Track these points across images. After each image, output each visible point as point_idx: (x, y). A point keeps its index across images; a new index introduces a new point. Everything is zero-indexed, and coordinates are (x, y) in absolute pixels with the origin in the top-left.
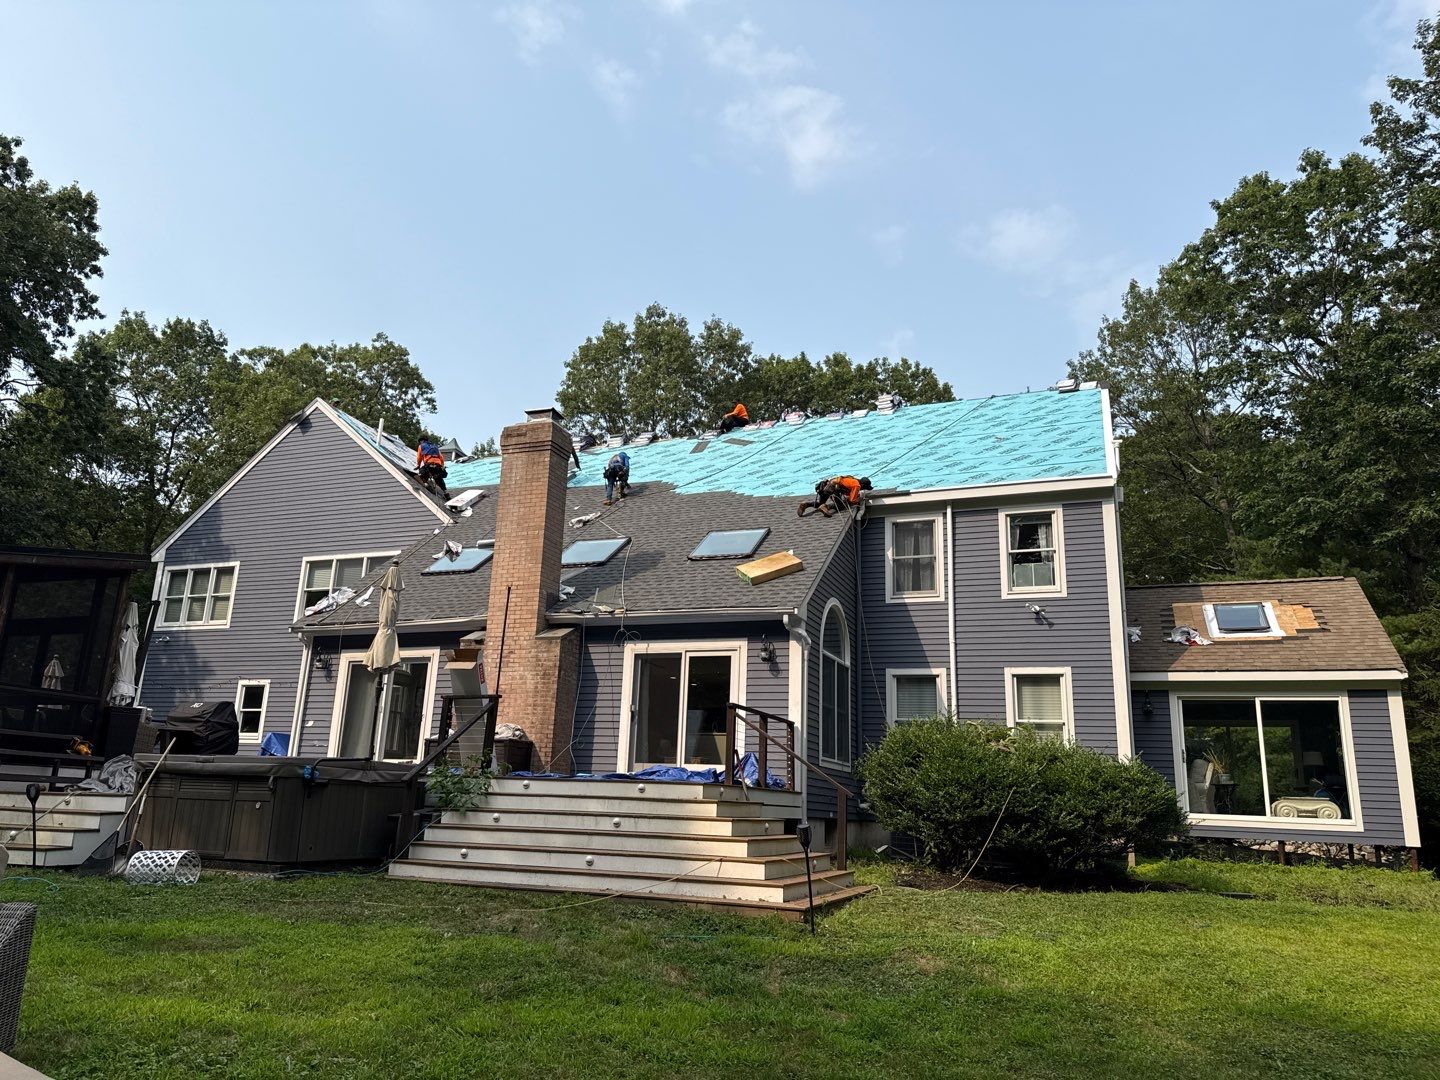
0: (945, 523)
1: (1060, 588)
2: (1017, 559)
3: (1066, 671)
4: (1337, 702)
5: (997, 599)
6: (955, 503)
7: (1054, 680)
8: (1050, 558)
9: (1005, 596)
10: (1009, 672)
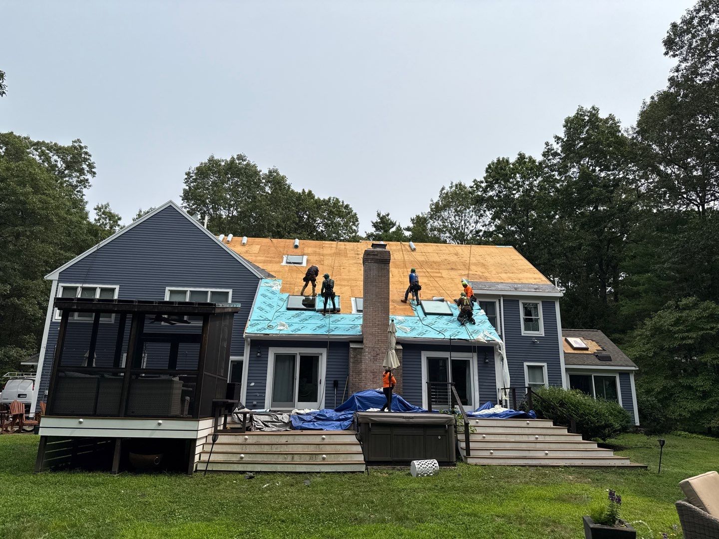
0: (500, 303)
1: (541, 332)
2: (526, 320)
3: (545, 364)
4: (615, 377)
5: (520, 336)
6: (503, 296)
7: (541, 367)
8: (537, 320)
9: (523, 335)
10: (526, 364)
